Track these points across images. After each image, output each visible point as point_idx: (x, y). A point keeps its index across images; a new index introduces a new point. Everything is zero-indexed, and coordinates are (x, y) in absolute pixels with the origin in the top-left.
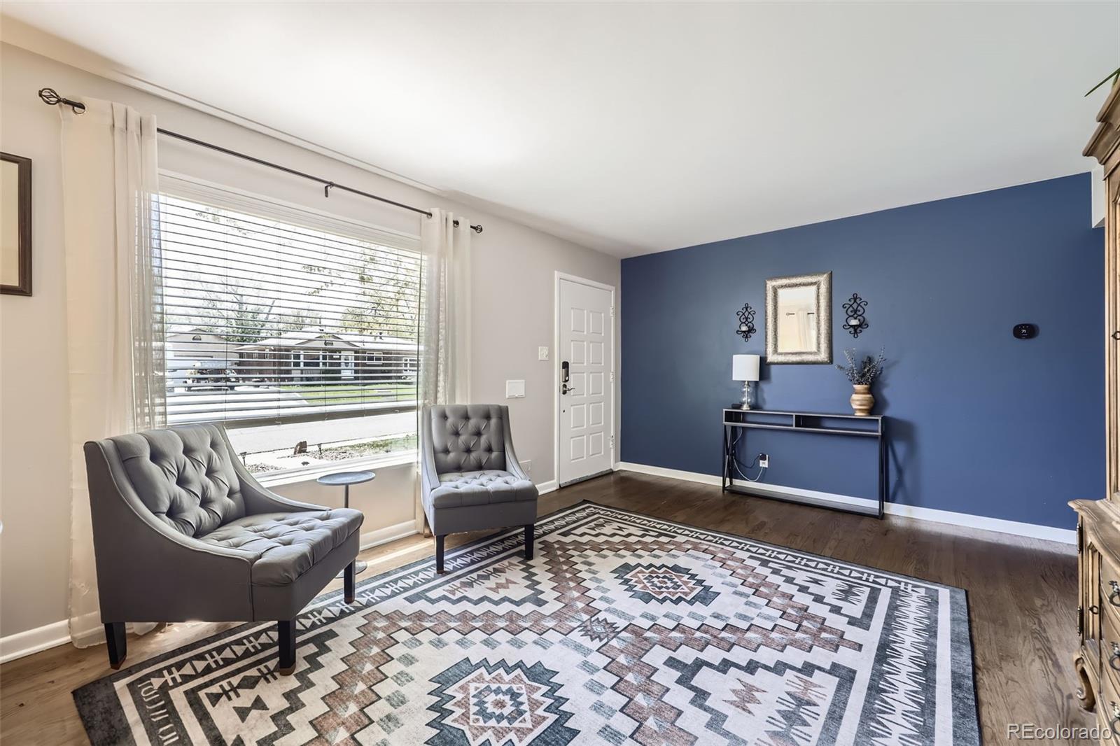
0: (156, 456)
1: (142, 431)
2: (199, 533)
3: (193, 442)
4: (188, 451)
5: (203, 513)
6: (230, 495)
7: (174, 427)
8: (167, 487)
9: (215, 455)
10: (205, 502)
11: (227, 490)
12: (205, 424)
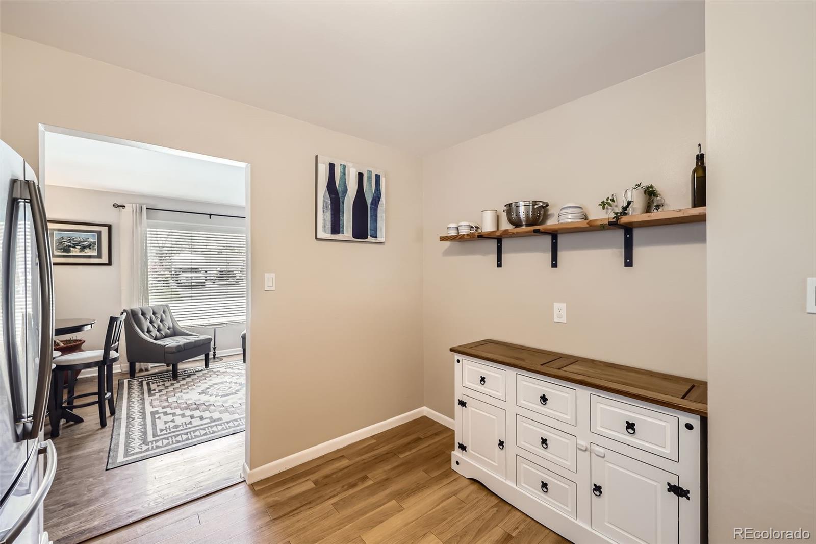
0: (143, 314)
1: (140, 307)
2: (156, 339)
3: (156, 311)
4: (154, 314)
5: (158, 333)
6: (169, 329)
7: (150, 307)
8: (146, 324)
9: (164, 315)
10: (159, 330)
11: (167, 327)
12: (161, 305)
